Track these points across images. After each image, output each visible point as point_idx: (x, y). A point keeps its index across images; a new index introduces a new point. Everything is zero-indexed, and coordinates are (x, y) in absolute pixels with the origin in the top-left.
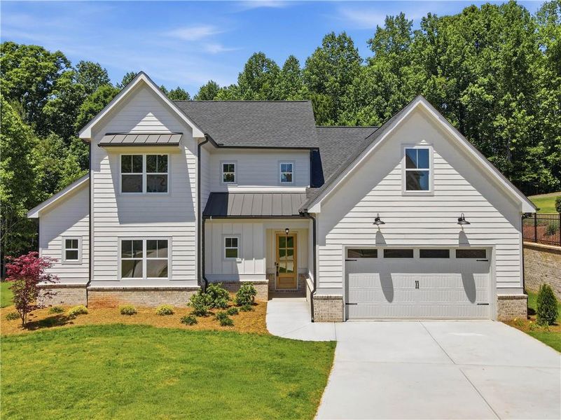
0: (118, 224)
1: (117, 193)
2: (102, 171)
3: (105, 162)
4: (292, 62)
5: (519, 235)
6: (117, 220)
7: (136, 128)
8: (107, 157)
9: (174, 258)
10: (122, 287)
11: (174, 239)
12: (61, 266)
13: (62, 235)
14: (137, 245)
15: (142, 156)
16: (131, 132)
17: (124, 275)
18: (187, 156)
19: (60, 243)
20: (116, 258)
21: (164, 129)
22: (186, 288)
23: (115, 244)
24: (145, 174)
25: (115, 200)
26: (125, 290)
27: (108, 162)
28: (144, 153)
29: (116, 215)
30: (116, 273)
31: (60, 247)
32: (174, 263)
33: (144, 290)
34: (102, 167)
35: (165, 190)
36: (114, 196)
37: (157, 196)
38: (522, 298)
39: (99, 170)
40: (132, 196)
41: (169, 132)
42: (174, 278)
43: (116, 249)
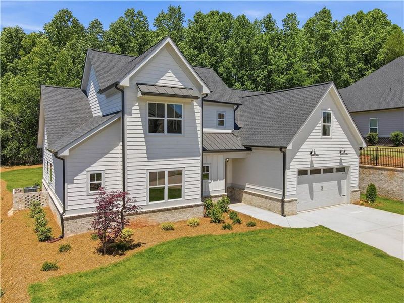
0: (146, 159)
1: (145, 134)
2: (133, 115)
3: (136, 107)
4: (96, 24)
5: (358, 160)
6: (146, 155)
7: (160, 81)
8: (137, 104)
9: (186, 183)
10: (151, 209)
11: (187, 169)
12: (85, 197)
13: (86, 170)
14: (161, 175)
15: (164, 104)
16: (157, 84)
17: (151, 200)
18: (195, 107)
19: (85, 177)
20: (145, 187)
21: (179, 84)
22: (195, 205)
23: (145, 175)
24: (166, 119)
25: (144, 140)
26: (153, 211)
27: (137, 107)
28: (166, 101)
29: (145, 151)
30: (145, 199)
31: (85, 181)
32: (186, 187)
33: (168, 210)
34: (133, 111)
35: (181, 132)
36: (143, 136)
37: (174, 137)
38: (359, 191)
39: (131, 114)
40: (156, 137)
41: (183, 87)
42: (187, 198)
43: (145, 179)
